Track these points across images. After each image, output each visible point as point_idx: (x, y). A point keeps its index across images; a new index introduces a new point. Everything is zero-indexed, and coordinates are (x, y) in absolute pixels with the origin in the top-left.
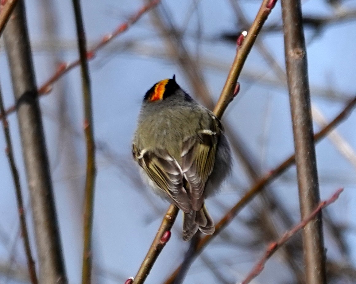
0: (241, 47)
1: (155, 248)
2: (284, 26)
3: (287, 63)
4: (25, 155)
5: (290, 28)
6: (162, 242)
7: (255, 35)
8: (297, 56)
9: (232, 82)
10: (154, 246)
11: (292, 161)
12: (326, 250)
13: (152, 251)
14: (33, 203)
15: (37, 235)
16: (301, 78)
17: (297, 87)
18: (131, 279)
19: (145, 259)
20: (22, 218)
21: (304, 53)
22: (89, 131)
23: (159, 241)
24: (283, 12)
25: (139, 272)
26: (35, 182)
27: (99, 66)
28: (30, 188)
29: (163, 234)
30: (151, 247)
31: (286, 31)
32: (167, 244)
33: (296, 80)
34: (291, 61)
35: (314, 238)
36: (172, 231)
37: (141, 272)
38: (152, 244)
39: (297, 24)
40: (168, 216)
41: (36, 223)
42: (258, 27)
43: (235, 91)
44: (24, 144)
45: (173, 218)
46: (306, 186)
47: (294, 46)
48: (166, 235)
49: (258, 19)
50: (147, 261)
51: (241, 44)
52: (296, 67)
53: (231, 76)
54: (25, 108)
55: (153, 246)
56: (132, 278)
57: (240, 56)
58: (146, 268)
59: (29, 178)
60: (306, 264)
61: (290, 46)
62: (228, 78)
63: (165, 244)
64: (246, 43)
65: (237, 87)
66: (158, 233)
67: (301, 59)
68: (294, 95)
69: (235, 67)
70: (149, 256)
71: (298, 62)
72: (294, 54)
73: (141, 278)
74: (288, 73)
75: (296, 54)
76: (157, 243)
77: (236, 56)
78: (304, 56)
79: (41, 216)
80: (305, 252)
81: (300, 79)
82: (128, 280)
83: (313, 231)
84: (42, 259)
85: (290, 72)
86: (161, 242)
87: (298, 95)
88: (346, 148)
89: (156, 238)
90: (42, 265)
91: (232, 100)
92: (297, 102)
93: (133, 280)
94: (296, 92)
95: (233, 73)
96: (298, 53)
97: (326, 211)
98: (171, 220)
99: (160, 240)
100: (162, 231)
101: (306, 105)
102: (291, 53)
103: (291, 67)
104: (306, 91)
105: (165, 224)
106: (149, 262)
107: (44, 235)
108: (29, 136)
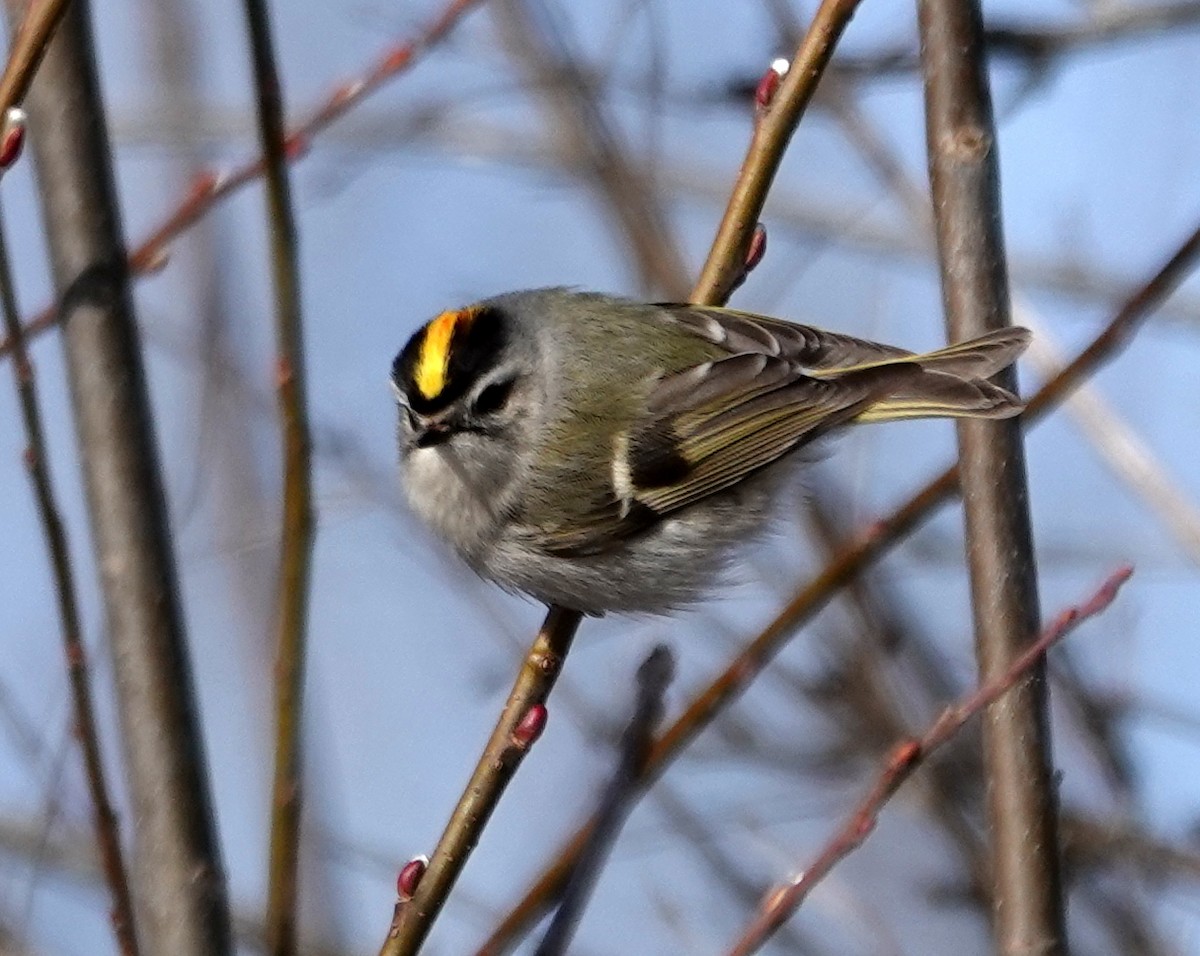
0: (769, 111)
1: (495, 761)
2: (925, 57)
3: (935, 173)
4: (87, 471)
5: (944, 59)
6: (519, 743)
7: (814, 73)
8: (967, 153)
9: (740, 225)
10: (494, 753)
11: (947, 486)
12: (1059, 776)
13: (486, 771)
14: (113, 626)
15: (126, 731)
16: (980, 221)
17: (967, 251)
18: (420, 863)
19: (463, 798)
20: (79, 676)
21: (989, 142)
22: (293, 394)
23: (509, 738)
24: (923, 10)
25: (443, 838)
26: (122, 560)
27: (330, 186)
28: (106, 582)
29: (522, 715)
30: (484, 757)
31: (931, 72)
32: (535, 747)
33: (962, 229)
34: (948, 167)
35: (1022, 738)
36: (549, 705)
37: (452, 838)
38: (487, 749)
39: (966, 49)
40: (536, 658)
41: (123, 693)
42: (824, 45)
43: (752, 252)
44: (84, 438)
45: (553, 664)
46: (994, 572)
47: (958, 120)
48: (531, 719)
49: (824, 21)
50: (469, 805)
51: (769, 101)
52: (962, 185)
53: (737, 205)
54: (88, 320)
55: (487, 754)
56: (424, 859)
57: (765, 138)
58: (467, 826)
59: (100, 549)
60: (995, 820)
61: (943, 118)
62: (728, 211)
63: (526, 749)
64: (784, 96)
65: (757, 238)
66: (504, 712)
67: (979, 161)
68: (957, 277)
69: (751, 177)
70: (477, 785)
71: (969, 171)
72: (958, 145)
73: (450, 859)
74: (936, 207)
75: (962, 147)
76: (502, 743)
77: (754, 140)
78: (987, 152)
79: (140, 670)
80: (991, 783)
81: (977, 226)
82: (411, 864)
83: (1019, 717)
84: (143, 809)
85: (944, 203)
86: (515, 741)
87: (970, 277)
88: (1128, 450)
89: (497, 728)
90: (142, 828)
91: (739, 280)
92: (967, 299)
93: (426, 866)
94: (963, 268)
95: (743, 194)
96: (970, 142)
97: (1062, 651)
98: (546, 670)
99: (512, 735)
100: (517, 705)
101: (995, 309)
102: (945, 144)
103: (947, 189)
104: (995, 264)
105: (527, 682)
106: (475, 805)
107: (149, 729)
108: (102, 411)
